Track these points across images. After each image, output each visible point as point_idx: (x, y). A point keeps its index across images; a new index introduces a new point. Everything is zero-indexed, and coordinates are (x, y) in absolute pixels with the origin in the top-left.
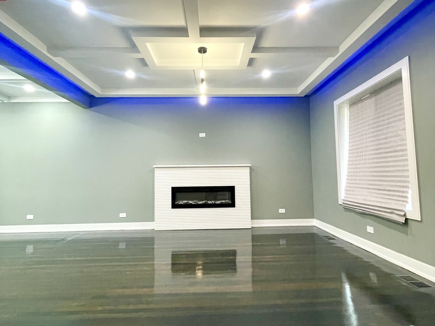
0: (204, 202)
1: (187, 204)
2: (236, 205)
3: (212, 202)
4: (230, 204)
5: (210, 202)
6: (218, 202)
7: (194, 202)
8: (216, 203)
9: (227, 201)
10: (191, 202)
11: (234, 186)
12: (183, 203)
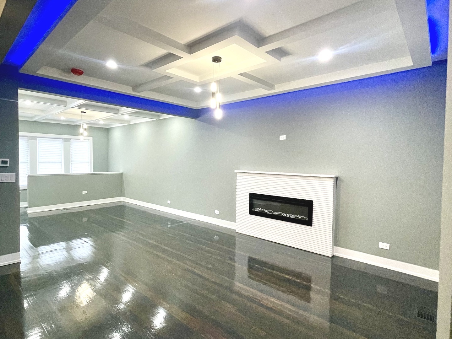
0: (279, 213)
1: (263, 212)
2: (313, 224)
3: (287, 215)
4: (306, 221)
5: (284, 215)
6: (293, 216)
7: (269, 212)
8: (291, 217)
9: (303, 217)
10: (266, 211)
11: (312, 201)
12: (260, 211)
